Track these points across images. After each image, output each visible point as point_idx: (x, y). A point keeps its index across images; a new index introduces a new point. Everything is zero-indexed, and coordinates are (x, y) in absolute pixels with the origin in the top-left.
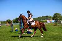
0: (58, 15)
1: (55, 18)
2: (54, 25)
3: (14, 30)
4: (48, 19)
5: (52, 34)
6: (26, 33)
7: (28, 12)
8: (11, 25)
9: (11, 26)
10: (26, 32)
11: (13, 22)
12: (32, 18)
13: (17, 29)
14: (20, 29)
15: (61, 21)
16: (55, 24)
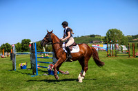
0: (115, 34)
1: (110, 40)
2: (108, 55)
3: (17, 68)
4: (94, 42)
5: (103, 75)
6: (45, 74)
7: (65, 24)
8: (11, 57)
9: (11, 59)
10: (45, 72)
11: (16, 49)
12: (72, 38)
13: (25, 64)
14: (32, 64)
15: (123, 46)
16: (109, 53)
